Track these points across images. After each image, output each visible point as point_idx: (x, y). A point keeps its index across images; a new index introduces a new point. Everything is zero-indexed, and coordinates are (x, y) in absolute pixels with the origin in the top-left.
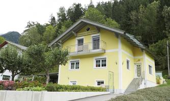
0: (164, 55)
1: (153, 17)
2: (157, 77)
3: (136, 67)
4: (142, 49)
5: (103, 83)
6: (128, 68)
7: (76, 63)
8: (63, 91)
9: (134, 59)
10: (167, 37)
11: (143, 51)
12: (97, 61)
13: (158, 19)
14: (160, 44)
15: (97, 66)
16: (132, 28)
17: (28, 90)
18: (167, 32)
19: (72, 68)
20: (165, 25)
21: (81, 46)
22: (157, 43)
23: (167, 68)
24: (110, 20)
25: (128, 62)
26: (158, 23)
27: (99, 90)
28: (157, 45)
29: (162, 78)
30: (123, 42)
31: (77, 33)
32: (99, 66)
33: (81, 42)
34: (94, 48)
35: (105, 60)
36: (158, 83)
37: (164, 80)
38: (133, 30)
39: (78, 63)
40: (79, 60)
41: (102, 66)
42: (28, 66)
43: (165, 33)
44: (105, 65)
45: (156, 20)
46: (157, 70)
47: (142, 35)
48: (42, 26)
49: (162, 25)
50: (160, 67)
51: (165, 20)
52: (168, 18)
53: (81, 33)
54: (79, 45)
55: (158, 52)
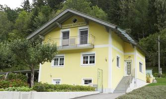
0: (155, 51)
1: (145, 8)
2: (146, 75)
3: (126, 64)
4: (133, 45)
5: (90, 81)
6: (118, 65)
7: (61, 59)
8: (52, 91)
9: (125, 56)
10: (158, 31)
11: (134, 47)
12: (84, 58)
13: (150, 10)
14: (151, 39)
15: (84, 63)
16: (121, 19)
17: (14, 90)
18: (159, 26)
19: (55, 65)
20: (156, 17)
21: (66, 40)
22: (147, 38)
23: (157, 65)
24: (96, 8)
25: (118, 59)
26: (150, 15)
27: (87, 89)
28: (147, 39)
29: (152, 76)
30: (113, 37)
31: (62, 24)
32: (87, 63)
33: (66, 35)
34: (82, 43)
35: (94, 57)
36: (148, 81)
37: (154, 78)
38: (122, 21)
39: (62, 59)
40: (64, 55)
41: (91, 62)
42: (8, 62)
43: (156, 26)
44: (94, 62)
45: (148, 11)
46: (148, 67)
47: (132, 27)
48: (13, 11)
49: (153, 18)
50: (150, 63)
51: (157, 12)
52: (160, 9)
53: (67, 25)
54: (64, 39)
55: (148, 47)
